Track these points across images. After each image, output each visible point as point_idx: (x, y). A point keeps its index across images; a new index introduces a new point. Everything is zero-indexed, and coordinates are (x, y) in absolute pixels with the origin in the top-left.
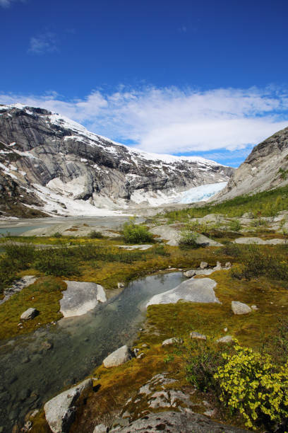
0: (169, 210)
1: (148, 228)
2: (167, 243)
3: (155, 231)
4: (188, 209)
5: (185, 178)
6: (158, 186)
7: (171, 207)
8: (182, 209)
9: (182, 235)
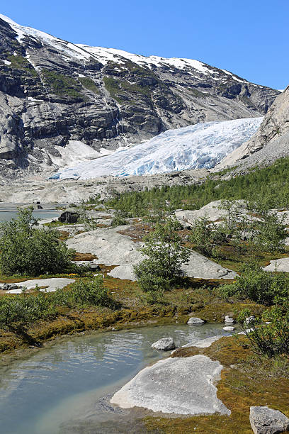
0: (120, 189)
1: (66, 236)
2: (112, 273)
3: (81, 242)
4: (166, 189)
5: (158, 111)
6: (92, 129)
7: (123, 182)
8: (151, 186)
9: (145, 252)
